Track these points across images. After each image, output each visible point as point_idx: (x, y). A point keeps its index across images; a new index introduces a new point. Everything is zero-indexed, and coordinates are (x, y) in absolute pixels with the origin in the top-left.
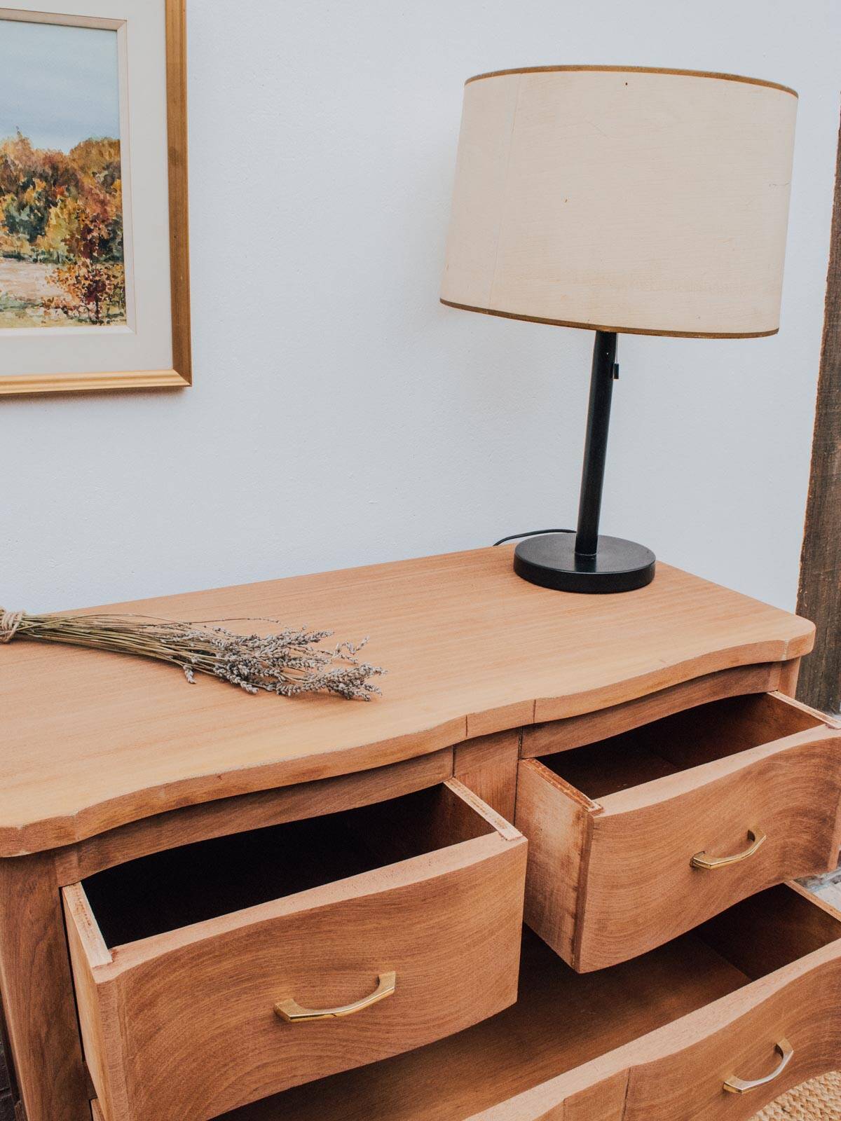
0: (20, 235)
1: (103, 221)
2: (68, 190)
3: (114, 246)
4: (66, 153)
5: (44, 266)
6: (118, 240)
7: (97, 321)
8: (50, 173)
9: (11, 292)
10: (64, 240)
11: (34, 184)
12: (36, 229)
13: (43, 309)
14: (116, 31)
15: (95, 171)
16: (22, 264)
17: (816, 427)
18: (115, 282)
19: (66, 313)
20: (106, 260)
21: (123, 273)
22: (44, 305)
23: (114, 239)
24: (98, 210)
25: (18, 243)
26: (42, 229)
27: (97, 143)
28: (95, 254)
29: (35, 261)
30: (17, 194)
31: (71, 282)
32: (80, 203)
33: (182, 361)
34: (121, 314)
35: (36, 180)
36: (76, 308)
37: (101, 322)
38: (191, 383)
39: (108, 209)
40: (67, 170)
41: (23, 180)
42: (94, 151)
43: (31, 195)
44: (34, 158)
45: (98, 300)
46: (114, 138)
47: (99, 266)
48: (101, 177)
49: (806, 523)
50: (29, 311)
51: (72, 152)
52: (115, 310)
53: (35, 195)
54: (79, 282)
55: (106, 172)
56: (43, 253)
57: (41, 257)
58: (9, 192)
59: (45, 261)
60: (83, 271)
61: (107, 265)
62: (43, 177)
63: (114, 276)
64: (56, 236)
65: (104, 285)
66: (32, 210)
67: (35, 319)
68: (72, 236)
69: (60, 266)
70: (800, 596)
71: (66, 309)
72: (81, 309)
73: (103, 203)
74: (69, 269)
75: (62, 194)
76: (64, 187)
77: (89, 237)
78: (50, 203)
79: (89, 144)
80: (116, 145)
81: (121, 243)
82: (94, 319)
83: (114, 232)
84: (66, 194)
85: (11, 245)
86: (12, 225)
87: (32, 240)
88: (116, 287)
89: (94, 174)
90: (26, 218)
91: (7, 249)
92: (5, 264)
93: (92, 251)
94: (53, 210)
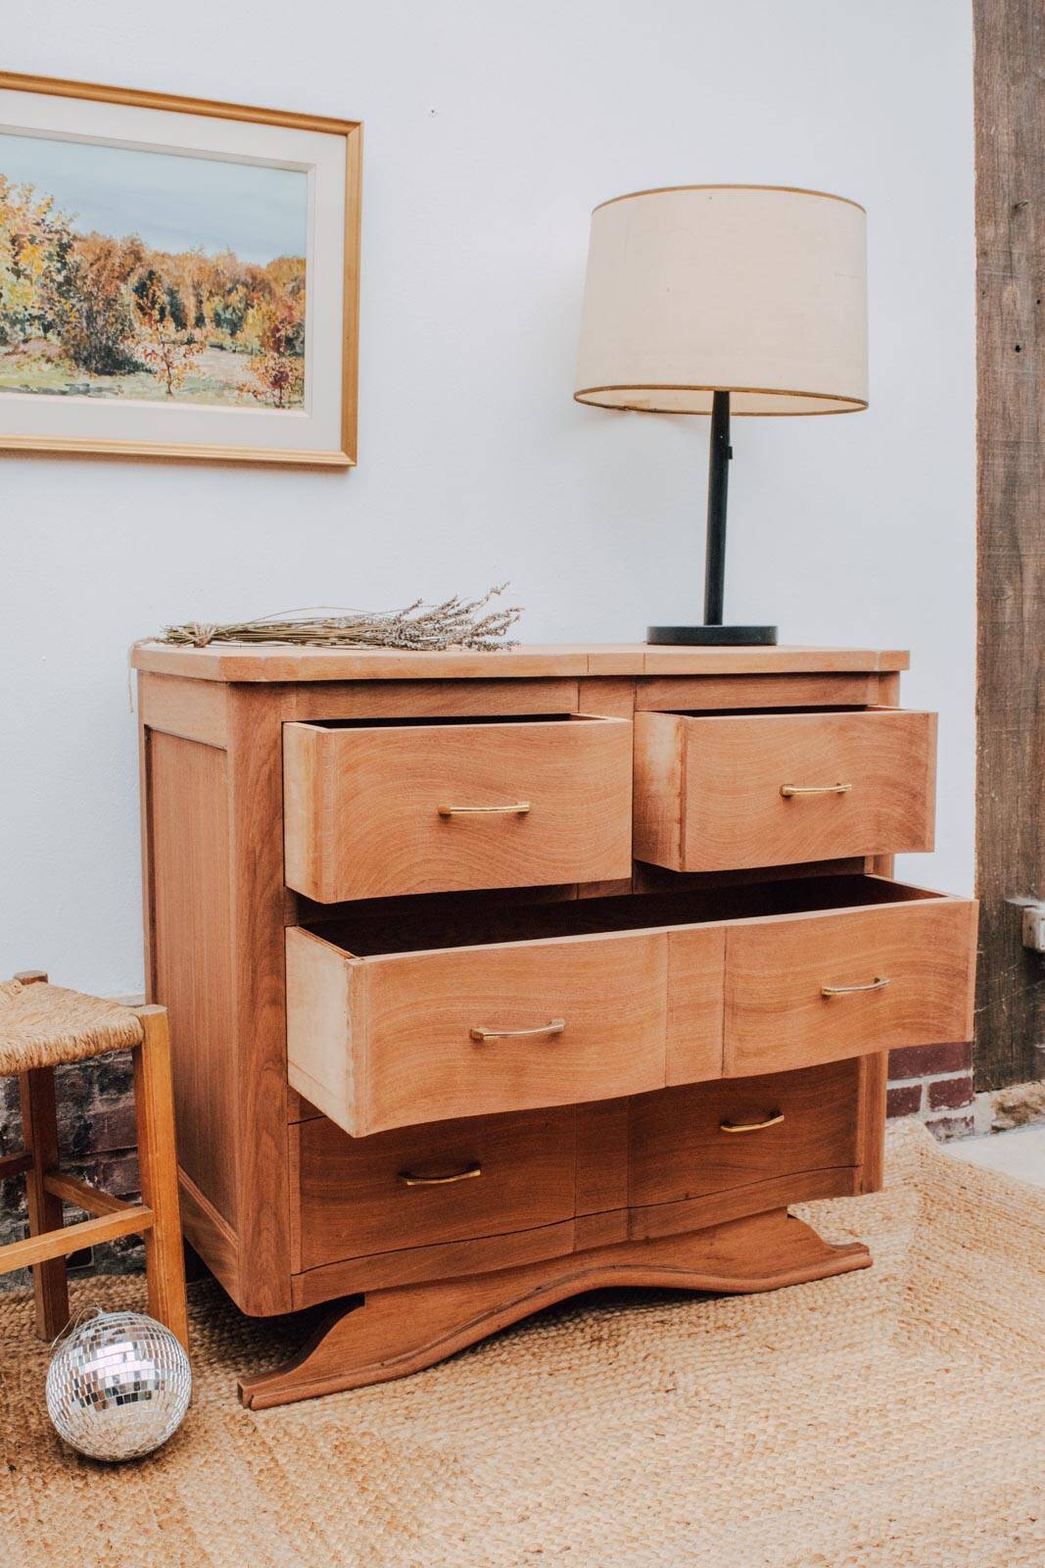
0: (224, 330)
1: (290, 323)
2: (263, 296)
3: (297, 343)
4: (264, 266)
5: (241, 356)
6: (301, 339)
7: (280, 406)
8: (250, 281)
9: (214, 375)
10: (258, 337)
11: (237, 290)
12: (235, 326)
13: (237, 392)
14: (306, 172)
15: (285, 281)
16: (224, 353)
17: (979, 569)
18: (296, 374)
19: (256, 396)
20: (290, 355)
21: (303, 367)
22: (238, 388)
23: (297, 338)
24: (286, 313)
25: (222, 336)
26: (241, 326)
27: (288, 260)
28: (282, 349)
29: (234, 351)
30: (223, 297)
31: (261, 371)
32: (272, 307)
33: (349, 443)
34: (300, 402)
35: (239, 287)
36: (264, 393)
37: (284, 407)
38: (356, 462)
39: (294, 313)
40: (263, 280)
41: (229, 286)
42: (285, 267)
43: (234, 299)
44: (238, 269)
45: (281, 388)
46: (302, 257)
47: (284, 360)
48: (289, 287)
50: (226, 392)
51: (268, 266)
52: (295, 398)
53: (237, 298)
54: (267, 371)
55: (294, 284)
56: (241, 346)
57: (238, 349)
58: (217, 294)
59: (241, 352)
60: (271, 363)
61: (291, 359)
62: (245, 285)
63: (296, 369)
64: (252, 332)
65: (287, 375)
66: (234, 311)
67: (231, 399)
68: (265, 333)
69: (253, 357)
71: (255, 393)
72: (268, 395)
73: (290, 308)
74: (261, 360)
75: (258, 299)
76: (261, 294)
77: (278, 335)
78: (248, 306)
79: (281, 261)
80: (302, 263)
81: (303, 342)
82: (278, 403)
83: (298, 332)
84: (262, 299)
85: (217, 337)
86: (218, 321)
87: (233, 334)
88: (297, 378)
89: (284, 284)
90: (228, 316)
91: (212, 340)
92: (209, 352)
93: (279, 347)
94: (251, 311)
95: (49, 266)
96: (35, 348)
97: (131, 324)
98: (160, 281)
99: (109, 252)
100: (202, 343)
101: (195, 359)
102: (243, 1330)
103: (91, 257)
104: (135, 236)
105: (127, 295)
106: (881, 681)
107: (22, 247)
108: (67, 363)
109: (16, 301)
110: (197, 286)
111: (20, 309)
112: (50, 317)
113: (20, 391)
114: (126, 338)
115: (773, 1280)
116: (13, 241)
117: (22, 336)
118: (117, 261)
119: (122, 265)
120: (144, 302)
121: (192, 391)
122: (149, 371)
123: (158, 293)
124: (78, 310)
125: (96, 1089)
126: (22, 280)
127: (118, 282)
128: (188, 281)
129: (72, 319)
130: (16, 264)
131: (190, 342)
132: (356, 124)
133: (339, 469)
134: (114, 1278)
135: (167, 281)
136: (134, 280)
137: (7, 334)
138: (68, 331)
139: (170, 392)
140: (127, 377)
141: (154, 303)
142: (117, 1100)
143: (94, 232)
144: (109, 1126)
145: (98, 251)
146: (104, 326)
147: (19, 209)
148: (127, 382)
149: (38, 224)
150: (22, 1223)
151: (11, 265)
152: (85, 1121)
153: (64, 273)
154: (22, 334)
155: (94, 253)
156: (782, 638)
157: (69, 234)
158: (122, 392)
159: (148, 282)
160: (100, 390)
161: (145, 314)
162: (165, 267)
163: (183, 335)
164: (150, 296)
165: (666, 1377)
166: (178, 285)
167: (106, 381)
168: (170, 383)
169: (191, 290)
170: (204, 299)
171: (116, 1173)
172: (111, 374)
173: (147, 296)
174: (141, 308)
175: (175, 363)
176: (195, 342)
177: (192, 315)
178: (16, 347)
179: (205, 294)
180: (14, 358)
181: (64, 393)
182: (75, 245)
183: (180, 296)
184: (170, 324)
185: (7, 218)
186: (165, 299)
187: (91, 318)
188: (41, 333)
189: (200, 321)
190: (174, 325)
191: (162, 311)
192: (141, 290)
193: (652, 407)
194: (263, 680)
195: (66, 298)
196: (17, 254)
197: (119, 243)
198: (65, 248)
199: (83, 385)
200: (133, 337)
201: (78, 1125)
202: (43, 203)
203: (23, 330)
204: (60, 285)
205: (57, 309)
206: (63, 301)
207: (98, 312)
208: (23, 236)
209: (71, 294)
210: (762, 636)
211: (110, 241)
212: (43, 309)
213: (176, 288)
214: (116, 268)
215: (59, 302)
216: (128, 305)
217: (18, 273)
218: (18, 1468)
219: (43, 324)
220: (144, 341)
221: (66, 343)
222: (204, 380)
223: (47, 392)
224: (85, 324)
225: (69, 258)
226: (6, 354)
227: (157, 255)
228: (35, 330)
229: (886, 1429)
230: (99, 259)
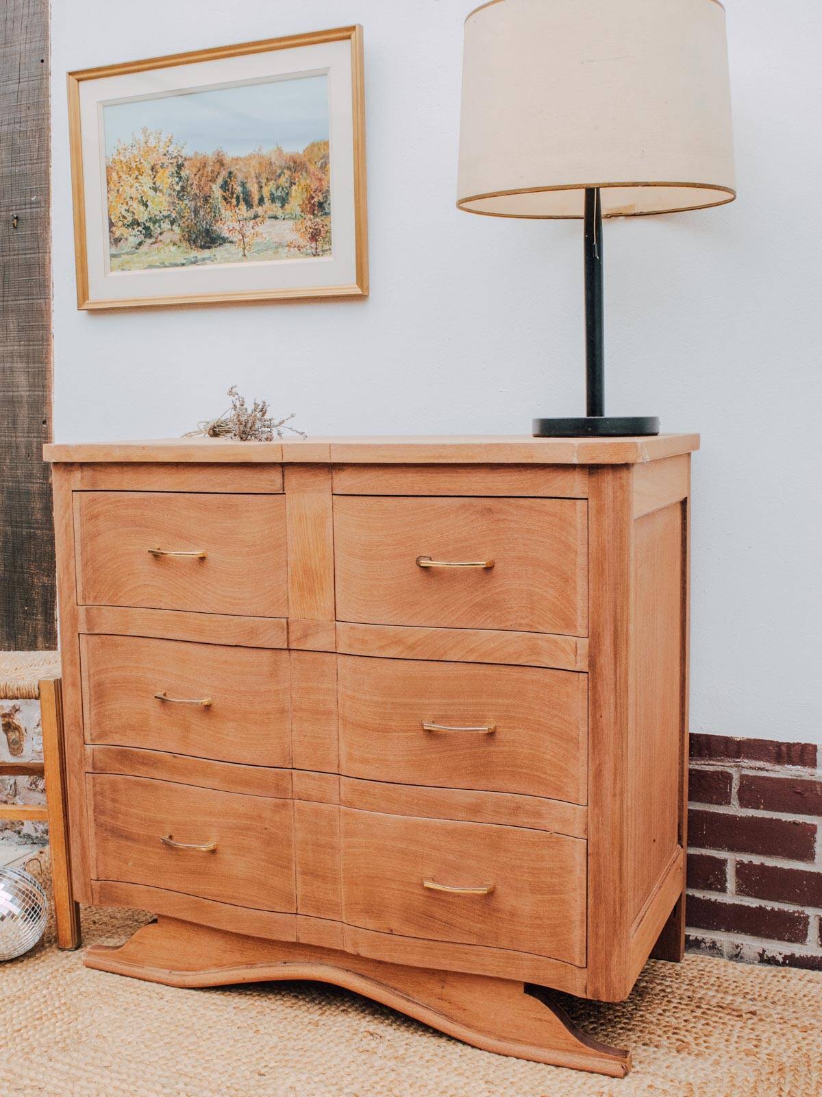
0: (277, 204)
1: (320, 191)
2: (301, 174)
3: (326, 205)
4: (301, 152)
5: (288, 222)
7: (316, 254)
8: (292, 165)
9: (271, 239)
10: (300, 205)
11: (284, 173)
12: (284, 201)
13: (287, 248)
14: (326, 75)
15: (316, 160)
16: (277, 221)
18: (326, 228)
19: (299, 250)
20: (321, 215)
21: (330, 222)
22: (288, 246)
23: (326, 201)
24: (318, 185)
25: (276, 209)
26: (288, 199)
27: (317, 144)
28: (315, 212)
29: (284, 219)
30: (275, 180)
31: (302, 230)
32: (308, 181)
33: (360, 277)
34: (329, 249)
35: (285, 171)
36: (305, 247)
37: (319, 255)
38: (368, 294)
39: (323, 183)
40: (301, 163)
41: (279, 171)
42: (316, 149)
43: (283, 181)
44: (284, 158)
45: (316, 241)
47: (317, 220)
48: (319, 164)
50: (279, 250)
51: (304, 151)
52: (326, 247)
53: (285, 180)
54: (306, 230)
55: (322, 161)
56: (288, 214)
57: (287, 217)
58: (272, 180)
59: (290, 218)
60: (309, 223)
61: (323, 218)
62: (289, 168)
63: (326, 225)
64: (295, 204)
65: (320, 231)
66: (283, 189)
67: (283, 254)
68: (304, 202)
69: (296, 221)
71: (299, 248)
72: (308, 248)
74: (301, 223)
75: (298, 177)
77: (312, 202)
78: (292, 184)
79: (313, 145)
80: (326, 144)
81: (329, 204)
82: (314, 253)
83: (326, 197)
84: (301, 177)
85: (272, 211)
86: (273, 199)
87: (282, 207)
88: (327, 232)
89: (316, 162)
90: (279, 194)
91: (270, 213)
92: (268, 222)
93: (314, 210)
94: (294, 187)
95: (172, 181)
96: (166, 237)
97: (220, 211)
98: (235, 178)
99: (205, 164)
100: (263, 216)
101: (260, 229)
103: (195, 170)
104: (220, 150)
105: (217, 192)
107: (157, 172)
108: (185, 244)
109: (155, 208)
110: (258, 176)
111: (158, 213)
112: (174, 215)
113: (159, 267)
114: (217, 221)
116: (152, 169)
117: (159, 231)
118: (209, 169)
119: (213, 172)
120: (228, 194)
121: (258, 252)
122: (231, 242)
123: (235, 186)
124: (189, 208)
126: (158, 193)
127: (211, 183)
128: (253, 174)
129: (186, 214)
130: (154, 183)
131: (256, 217)
132: (353, 28)
133: (361, 298)
135: (240, 177)
136: (220, 180)
137: (151, 230)
138: (184, 223)
139: (244, 255)
140: (219, 248)
141: (232, 193)
143: (196, 152)
145: (198, 165)
146: (204, 215)
147: (155, 147)
148: (219, 252)
149: (165, 155)
151: (152, 185)
153: (180, 184)
154: (159, 229)
155: (196, 167)
157: (182, 157)
158: (216, 259)
159: (229, 180)
160: (203, 259)
161: (227, 203)
162: (237, 167)
163: (251, 213)
164: (230, 189)
166: (246, 178)
167: (206, 253)
168: (244, 249)
169: (255, 180)
170: (263, 185)
172: (209, 248)
173: (228, 190)
174: (225, 199)
175: (248, 234)
176: (259, 217)
177: (256, 198)
178: (157, 238)
179: (264, 181)
180: (155, 246)
181: (183, 265)
182: (186, 163)
183: (248, 185)
184: (243, 206)
185: (149, 155)
186: (239, 189)
187: (196, 212)
188: (169, 226)
189: (261, 201)
190: (245, 207)
191: (238, 198)
192: (225, 187)
195: (182, 201)
196: (155, 177)
197: (210, 156)
198: (180, 167)
199: (194, 257)
200: (221, 220)
202: (167, 140)
203: (160, 227)
204: (179, 192)
205: (177, 209)
206: (181, 203)
207: (200, 206)
208: (158, 164)
209: (185, 197)
211: (205, 157)
212: (170, 210)
213: (246, 181)
214: (210, 174)
215: (179, 204)
216: (218, 198)
217: (155, 189)
219: (170, 221)
220: (229, 222)
221: (183, 231)
222: (265, 243)
223: (176, 265)
224: (193, 217)
225: (183, 174)
226: (151, 244)
227: (233, 159)
228: (166, 225)
230: (199, 170)
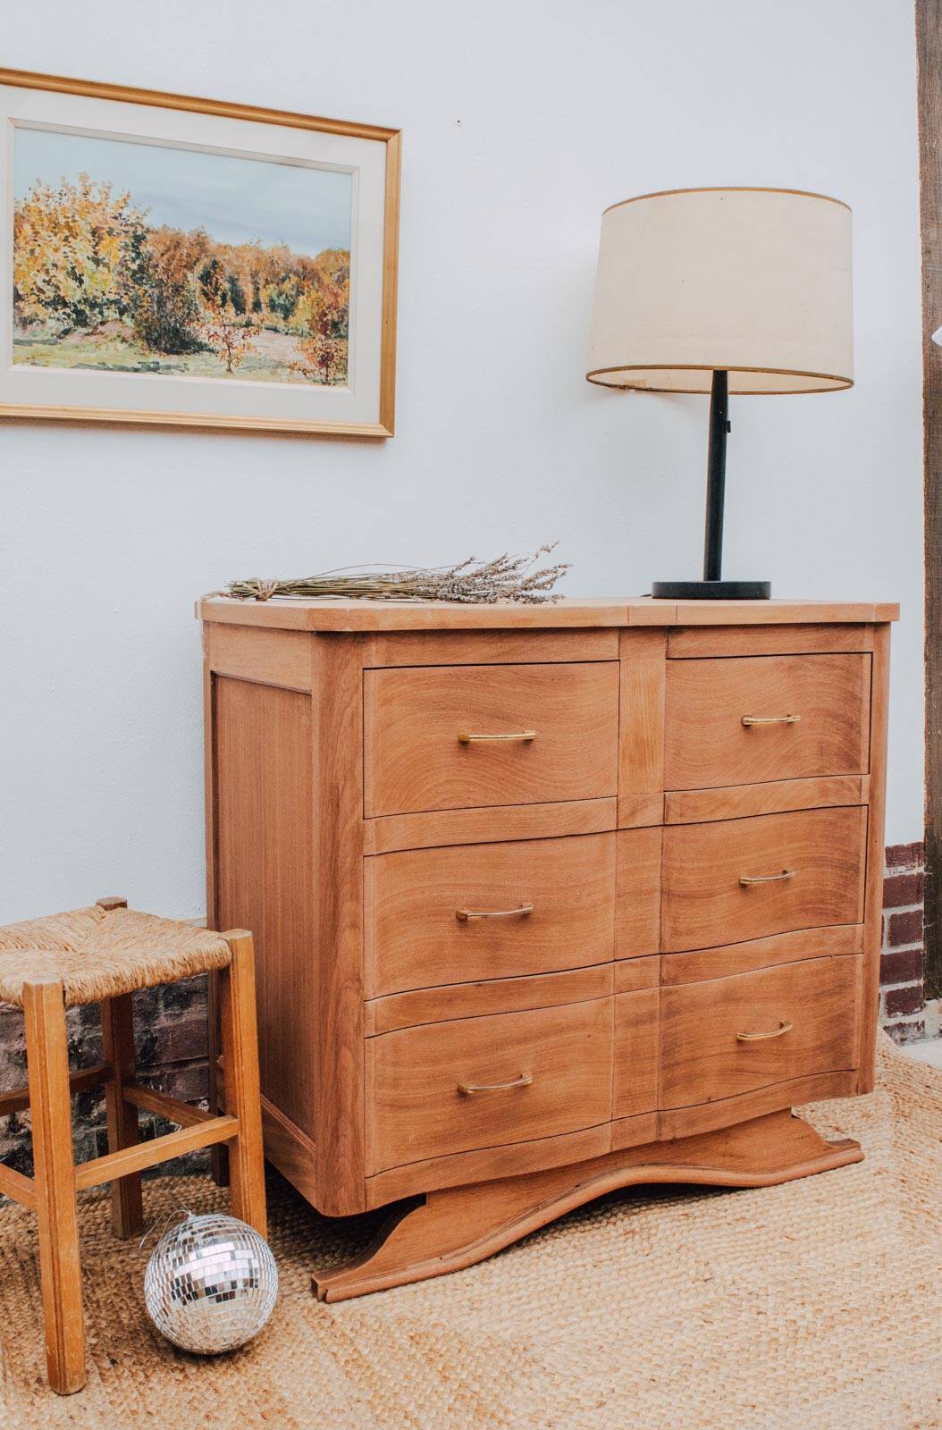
0: (278, 314)
1: (335, 309)
2: (312, 284)
3: (342, 327)
4: (313, 257)
5: (292, 338)
6: (345, 323)
7: (326, 383)
8: (301, 270)
9: (268, 355)
10: (308, 320)
11: (289, 278)
12: (288, 311)
13: (289, 370)
14: (351, 174)
15: (332, 271)
16: (277, 335)
17: (926, 530)
18: (341, 354)
19: (305, 374)
20: (335, 337)
21: (347, 347)
22: (290, 367)
23: (342, 322)
24: (332, 300)
25: (276, 320)
26: (293, 311)
27: (335, 252)
28: (328, 332)
29: (287, 334)
30: (278, 284)
31: (310, 351)
32: (320, 294)
33: (387, 414)
34: (344, 379)
35: (292, 276)
36: (313, 371)
37: (329, 384)
38: (393, 434)
39: (339, 300)
40: (313, 270)
41: (283, 274)
42: (332, 258)
43: (287, 286)
44: (291, 260)
45: (328, 366)
46: (346, 250)
47: (330, 341)
48: (335, 276)
49: (926, 623)
50: (279, 370)
51: (317, 257)
52: (340, 376)
53: (290, 286)
54: (315, 352)
55: (339, 273)
56: (292, 328)
57: (290, 331)
58: (272, 282)
59: (293, 334)
60: (319, 344)
61: (336, 341)
62: (297, 274)
63: (341, 350)
64: (302, 318)
65: (333, 356)
66: (287, 297)
67: (283, 377)
68: (313, 318)
69: (303, 339)
70: (928, 695)
71: (305, 372)
72: (316, 373)
73: (336, 295)
74: (309, 342)
75: (308, 287)
76: (310, 282)
77: (325, 319)
78: (300, 293)
79: (329, 253)
80: (347, 255)
81: (347, 326)
82: (324, 381)
83: (342, 317)
84: (311, 287)
85: (272, 321)
86: (273, 306)
87: (285, 318)
88: (341, 358)
89: (331, 274)
90: (282, 302)
91: (268, 323)
92: (265, 334)
93: (326, 330)
94: (301, 298)
95: (125, 256)
96: (111, 329)
97: (197, 309)
98: (222, 270)
99: (178, 243)
100: (258, 326)
101: (253, 340)
102: (303, 1227)
103: (162, 248)
104: (201, 229)
105: (194, 283)
106: (876, 631)
107: (101, 238)
108: (140, 343)
109: (95, 287)
110: (254, 275)
111: (99, 294)
112: (125, 301)
113: (97, 368)
114: (192, 321)
115: (780, 1175)
116: (94, 233)
117: (99, 319)
118: (185, 251)
119: (189, 255)
120: (209, 289)
121: (250, 369)
122: (211, 351)
123: (220, 281)
124: (150, 296)
125: (161, 1005)
126: (101, 268)
127: (185, 271)
128: (247, 270)
129: (145, 304)
130: (96, 253)
131: (248, 324)
132: (396, 132)
133: (378, 440)
134: (176, 1179)
135: (228, 270)
136: (199, 269)
137: (87, 317)
138: (141, 314)
139: (229, 370)
140: (192, 357)
141: (217, 289)
142: (180, 1015)
143: (165, 225)
144: (173, 1039)
145: (168, 243)
146: (173, 310)
147: (100, 204)
148: (193, 361)
149: (116, 218)
150: (94, 1129)
151: (91, 254)
152: (152, 1035)
153: (138, 262)
154: (99, 316)
155: (165, 244)
156: (775, 592)
157: (142, 227)
158: (188, 370)
159: (212, 271)
160: (168, 367)
161: (209, 300)
162: (227, 257)
163: (242, 319)
164: (214, 283)
165: (702, 1268)
166: (238, 274)
167: (174, 360)
168: (230, 362)
169: (249, 278)
170: (261, 287)
171: (178, 1083)
172: (178, 353)
173: (211, 284)
174: (205, 294)
175: (235, 344)
176: (253, 325)
177: (250, 301)
178: (96, 328)
179: (262, 282)
180: (92, 338)
181: (136, 370)
182: (149, 237)
183: (239, 283)
184: (231, 309)
185: (89, 213)
186: (226, 286)
187: (161, 303)
188: (117, 316)
189: (257, 306)
190: (234, 309)
191: (224, 297)
192: (206, 278)
193: (648, 386)
194: (349, 629)
195: (139, 284)
196: (97, 244)
197: (187, 235)
198: (139, 239)
199: (154, 363)
200: (198, 320)
201: (145, 1038)
202: (120, 199)
203: (101, 313)
204: (135, 272)
205: (131, 294)
206: (137, 287)
207: (168, 297)
208: (103, 228)
209: (144, 281)
210: (757, 591)
211: (179, 234)
212: (119, 294)
213: (236, 277)
214: (184, 258)
215: (134, 288)
216: (194, 291)
217: (97, 262)
218: (118, 1361)
219: (119, 308)
220: (208, 324)
221: (139, 325)
222: (260, 360)
223: (122, 369)
224: (156, 308)
225: (142, 249)
226: (86, 335)
227: (220, 246)
228: (111, 313)
229: (914, 1314)
230: (169, 250)
